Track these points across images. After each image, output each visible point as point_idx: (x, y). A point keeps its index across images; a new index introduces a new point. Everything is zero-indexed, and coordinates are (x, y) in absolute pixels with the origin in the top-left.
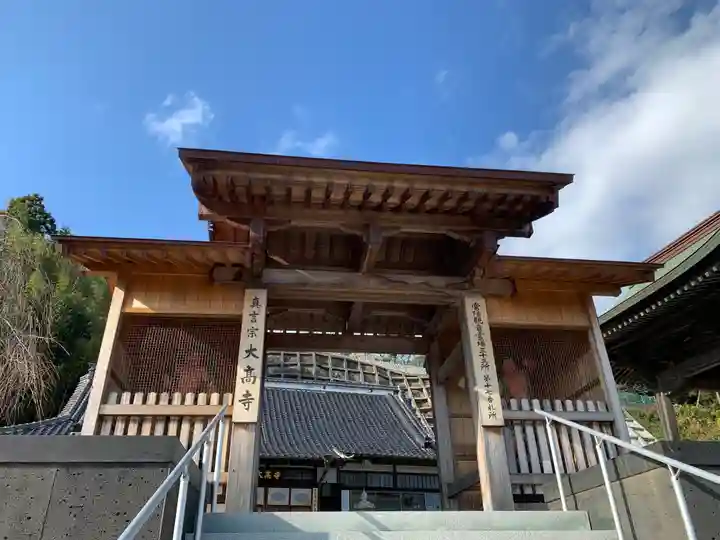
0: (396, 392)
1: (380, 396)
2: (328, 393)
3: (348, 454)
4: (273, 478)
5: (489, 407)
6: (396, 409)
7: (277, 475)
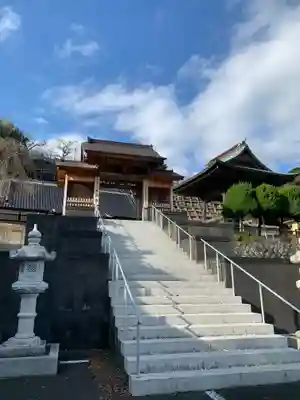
5: (145, 204)
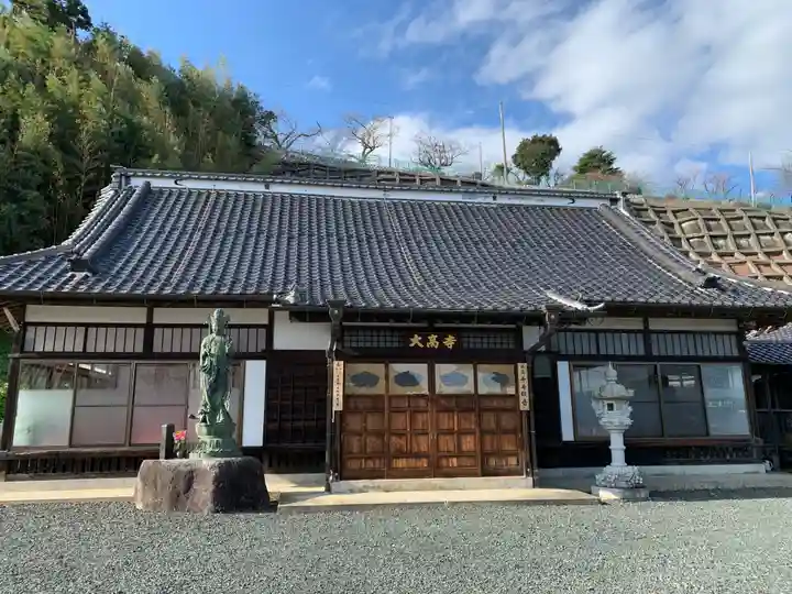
0: (614, 201)
1: (589, 210)
2: (502, 206)
3: (590, 303)
4: (442, 347)
6: (623, 227)
7: (450, 342)
